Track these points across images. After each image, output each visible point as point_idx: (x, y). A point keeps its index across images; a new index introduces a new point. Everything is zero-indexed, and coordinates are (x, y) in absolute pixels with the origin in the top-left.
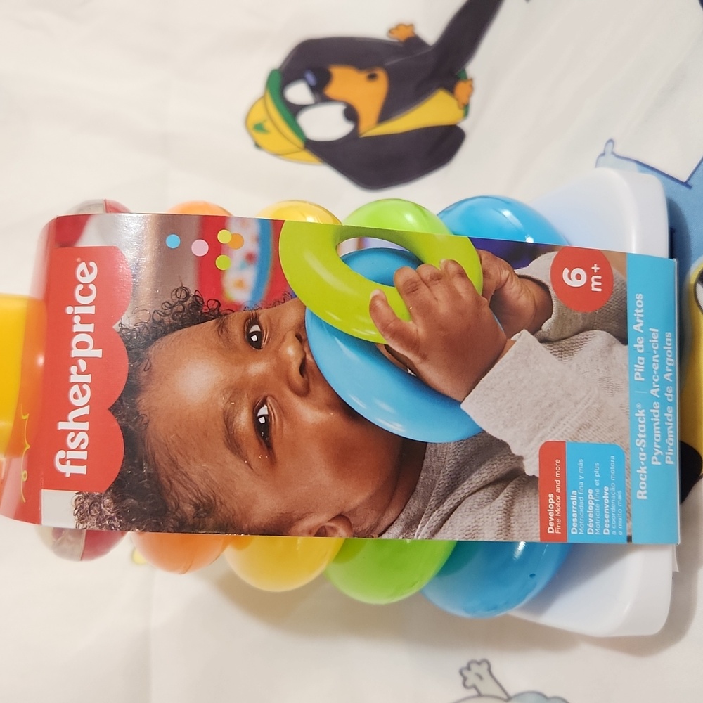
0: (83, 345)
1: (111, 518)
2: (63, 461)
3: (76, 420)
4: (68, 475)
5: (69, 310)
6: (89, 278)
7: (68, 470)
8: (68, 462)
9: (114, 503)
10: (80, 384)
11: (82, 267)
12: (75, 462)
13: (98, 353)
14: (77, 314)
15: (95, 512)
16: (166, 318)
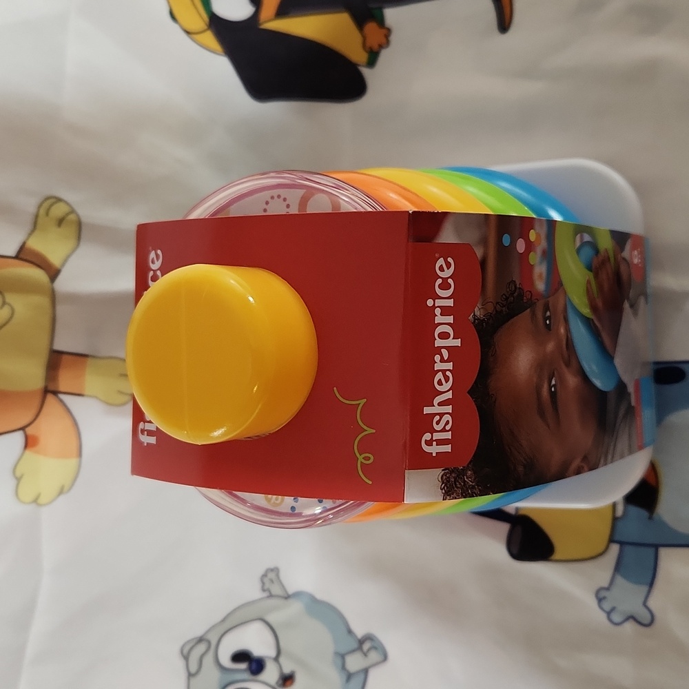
0: (444, 336)
1: (473, 487)
2: (429, 443)
3: (440, 404)
4: (434, 455)
5: (430, 303)
6: (448, 273)
7: (434, 450)
8: (434, 443)
9: (474, 473)
10: (444, 372)
11: (441, 262)
12: (440, 442)
13: (458, 343)
14: (438, 307)
15: (460, 484)
16: (504, 308)
